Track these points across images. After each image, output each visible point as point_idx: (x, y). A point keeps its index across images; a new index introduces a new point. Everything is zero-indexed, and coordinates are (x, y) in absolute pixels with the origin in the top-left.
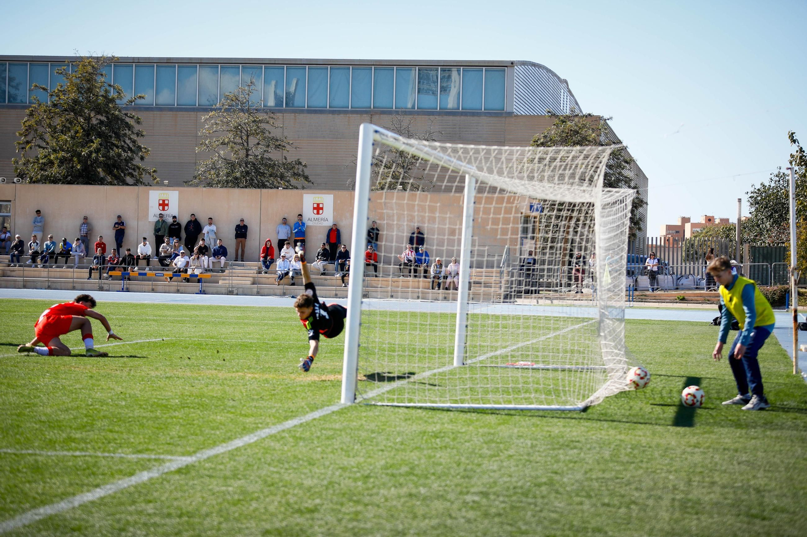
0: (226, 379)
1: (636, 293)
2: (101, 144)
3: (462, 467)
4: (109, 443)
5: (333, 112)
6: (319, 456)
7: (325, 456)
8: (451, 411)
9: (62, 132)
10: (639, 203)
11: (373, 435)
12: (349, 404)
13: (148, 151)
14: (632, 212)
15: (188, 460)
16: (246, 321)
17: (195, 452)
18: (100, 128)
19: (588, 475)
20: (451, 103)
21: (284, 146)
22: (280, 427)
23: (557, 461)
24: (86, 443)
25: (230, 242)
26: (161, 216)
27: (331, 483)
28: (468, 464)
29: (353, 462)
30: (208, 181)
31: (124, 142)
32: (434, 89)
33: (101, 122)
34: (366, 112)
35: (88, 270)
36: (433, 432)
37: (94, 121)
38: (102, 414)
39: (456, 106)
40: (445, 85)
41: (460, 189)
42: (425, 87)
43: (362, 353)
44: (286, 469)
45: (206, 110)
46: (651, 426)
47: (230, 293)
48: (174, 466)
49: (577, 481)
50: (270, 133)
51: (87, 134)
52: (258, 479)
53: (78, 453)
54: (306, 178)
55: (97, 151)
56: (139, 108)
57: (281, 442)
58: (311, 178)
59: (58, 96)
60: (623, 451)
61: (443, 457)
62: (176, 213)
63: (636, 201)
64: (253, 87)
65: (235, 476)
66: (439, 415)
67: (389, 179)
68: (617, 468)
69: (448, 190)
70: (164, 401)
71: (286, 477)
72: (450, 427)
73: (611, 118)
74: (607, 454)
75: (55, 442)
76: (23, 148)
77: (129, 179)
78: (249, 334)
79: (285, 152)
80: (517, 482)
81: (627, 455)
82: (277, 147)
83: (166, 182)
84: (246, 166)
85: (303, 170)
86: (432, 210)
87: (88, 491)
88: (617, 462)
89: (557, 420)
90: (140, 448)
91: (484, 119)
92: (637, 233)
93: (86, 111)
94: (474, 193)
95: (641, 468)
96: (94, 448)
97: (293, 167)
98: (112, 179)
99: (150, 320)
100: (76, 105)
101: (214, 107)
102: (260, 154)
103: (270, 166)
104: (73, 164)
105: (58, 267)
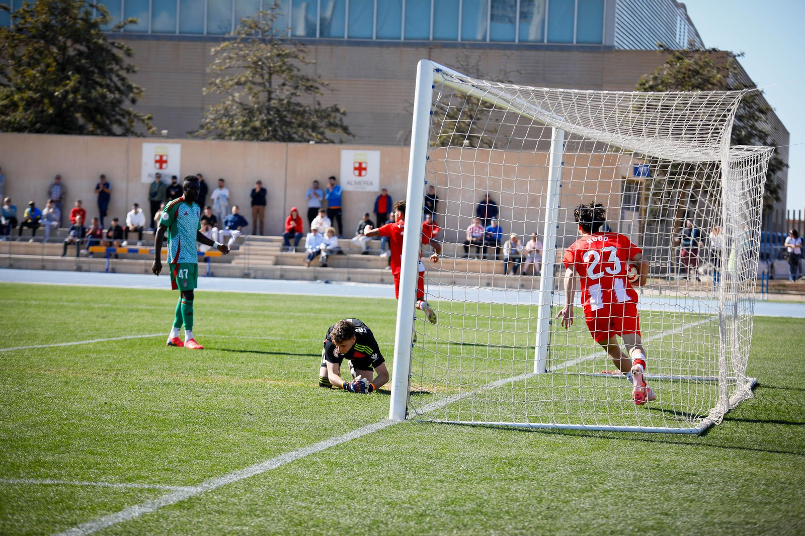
0: (240, 387)
1: (772, 283)
2: (80, 82)
3: (544, 505)
4: (89, 468)
5: (381, 45)
6: (359, 488)
7: (368, 487)
8: (530, 431)
9: (29, 65)
10: (777, 165)
11: (430, 461)
12: (399, 420)
13: (141, 91)
14: (768, 176)
15: (192, 491)
16: (266, 313)
17: (200, 481)
18: (79, 61)
19: (709, 519)
20: (533, 34)
21: (317, 88)
22: (310, 450)
23: (668, 499)
24: (60, 468)
26: (158, 176)
27: (375, 522)
28: (552, 501)
29: (403, 495)
30: (219, 132)
31: (111, 79)
32: (511, 15)
33: (81, 54)
34: (423, 45)
35: (62, 245)
36: (507, 458)
37: (71, 52)
38: (80, 430)
39: (539, 37)
40: (525, 10)
41: (546, 146)
42: (500, 12)
43: (415, 355)
44: (317, 503)
45: (216, 39)
46: (791, 456)
47: (246, 276)
48: (173, 499)
49: (693, 526)
50: (299, 70)
51: (62, 67)
52: (281, 517)
53: (48, 481)
54: (345, 129)
55: (75, 91)
56: (130, 36)
57: (312, 469)
58: (351, 129)
59: (23, 18)
60: (755, 488)
61: (520, 490)
62: (177, 173)
63: (773, 162)
64: (277, 11)
65: (252, 513)
66: (515, 436)
67: (453, 133)
68: (747, 510)
69: (529, 146)
70: (161, 415)
71: (318, 514)
72: (528, 452)
73: (742, 54)
74: (733, 492)
75: (18, 467)
77: (116, 128)
78: (271, 329)
79: (318, 95)
80: (616, 525)
81: (759, 493)
82: (309, 89)
83: (165, 132)
84: (268, 113)
85: (341, 120)
86: (508, 171)
87: (62, 531)
88: (747, 502)
89: (669, 445)
90: (130, 475)
91: (576, 56)
92: (775, 204)
93: (61, 38)
94: (561, 151)
95: (779, 510)
96: (70, 475)
97: (329, 115)
98: (94, 127)
99: (142, 310)
100: (47, 30)
101: (227, 36)
102: (287, 98)
103: (299, 113)
104: (43, 107)
105: (22, 240)
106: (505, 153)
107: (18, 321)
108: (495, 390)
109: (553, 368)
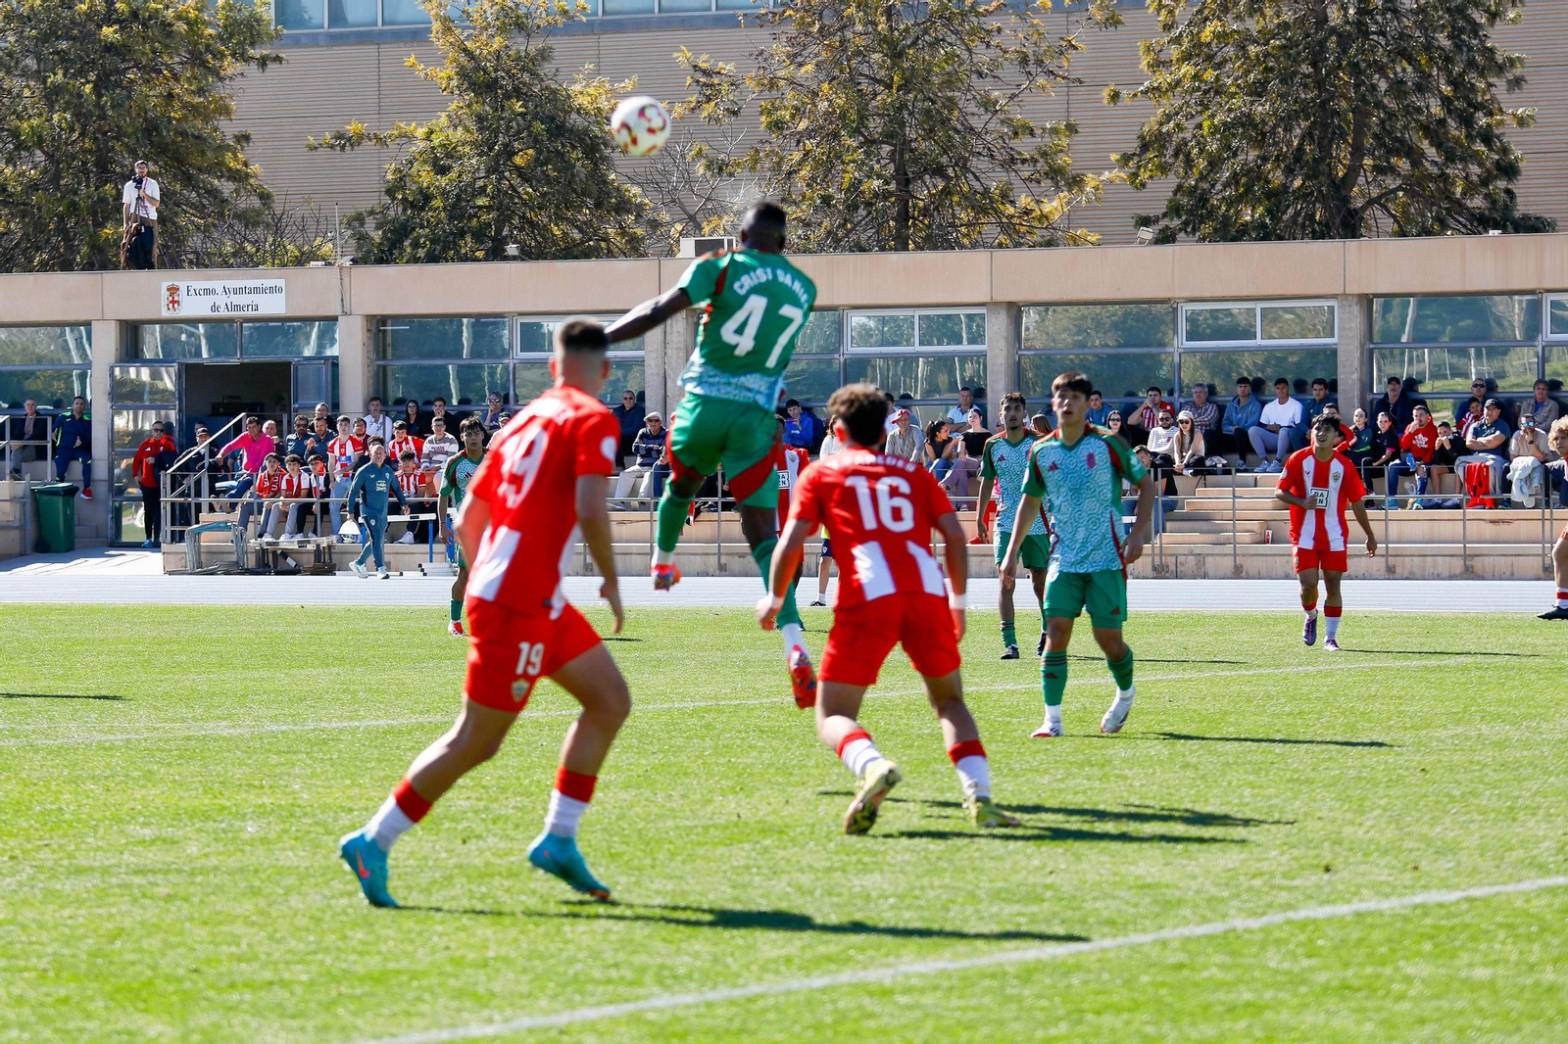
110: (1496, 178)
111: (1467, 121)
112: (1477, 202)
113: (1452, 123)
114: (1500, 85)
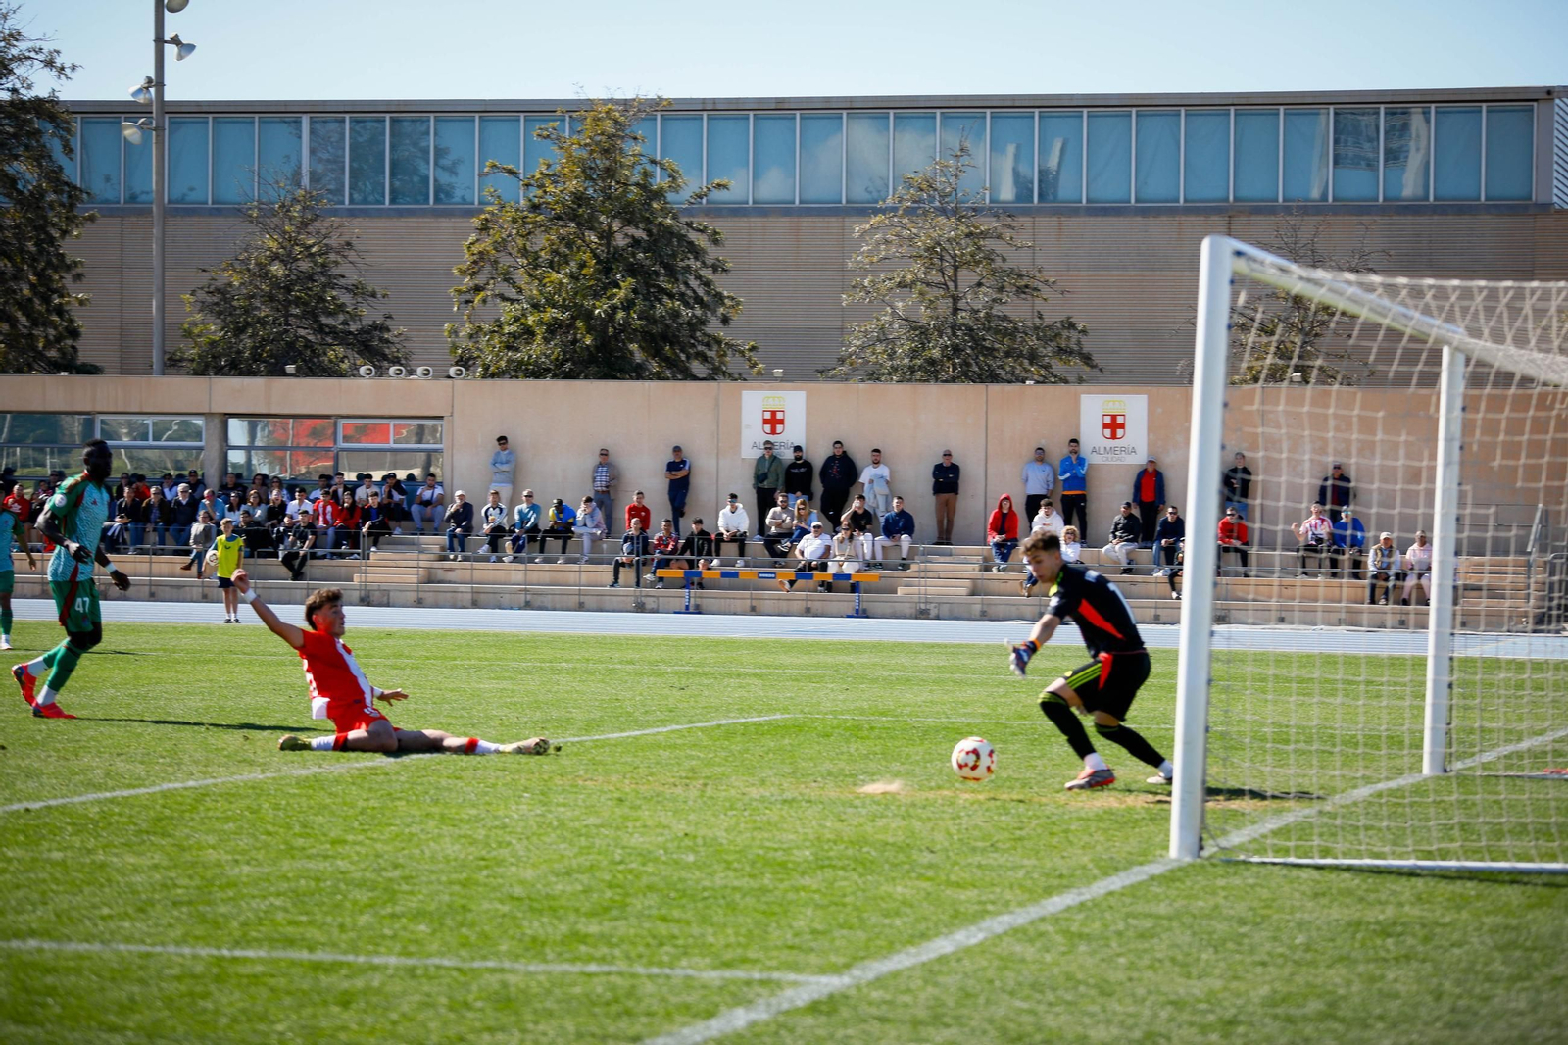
0: (914, 805)
2: (635, 291)
3: (1446, 1004)
4: (661, 944)
5: (1144, 212)
6: (1121, 976)
7: (1135, 975)
8: (1418, 876)
9: (551, 264)
11: (1243, 930)
12: (1188, 859)
13: (738, 303)
15: (834, 983)
16: (957, 676)
17: (847, 966)
18: (634, 255)
20: (1409, 186)
21: (1036, 289)
22: (1034, 911)
24: (611, 945)
25: (923, 504)
26: (769, 445)
27: (1149, 1035)
28: (1460, 997)
29: (1198, 988)
30: (870, 367)
31: (686, 284)
32: (1371, 155)
33: (636, 243)
34: (1218, 211)
35: (611, 567)
36: (1378, 923)
37: (620, 241)
38: (645, 880)
39: (1420, 192)
40: (1394, 145)
41: (1431, 379)
42: (1351, 151)
43: (1216, 745)
44: (1050, 1004)
45: (863, 211)
47: (923, 614)
48: (802, 997)
50: (1004, 260)
51: (606, 268)
52: (987, 1027)
53: (593, 968)
54: (1087, 359)
55: (628, 306)
56: (717, 211)
57: (1038, 945)
58: (1096, 358)
59: (541, 186)
61: (1401, 979)
64: (965, 160)
65: (937, 1020)
66: (1392, 884)
67: (1269, 360)
69: (1403, 380)
70: (780, 853)
71: (1050, 1022)
72: (1416, 911)
75: (544, 944)
76: (467, 302)
77: (697, 367)
78: (965, 705)
79: (1038, 301)
82: (1022, 290)
83: (778, 371)
84: (954, 334)
85: (1079, 343)
86: (1367, 425)
90: (728, 955)
91: (1486, 222)
93: (602, 218)
94: (1461, 388)
96: (628, 957)
97: (1058, 335)
98: (660, 366)
99: (747, 675)
100: (580, 206)
101: (880, 204)
102: (984, 307)
103: (1006, 333)
104: (575, 334)
105: (546, 561)
106: (1359, 394)
107: (541, 698)
108: (1355, 804)
109: (1458, 765)
110: (65, 338)
111: (46, 300)
112: (52, 353)
113: (37, 301)
114: (68, 279)
